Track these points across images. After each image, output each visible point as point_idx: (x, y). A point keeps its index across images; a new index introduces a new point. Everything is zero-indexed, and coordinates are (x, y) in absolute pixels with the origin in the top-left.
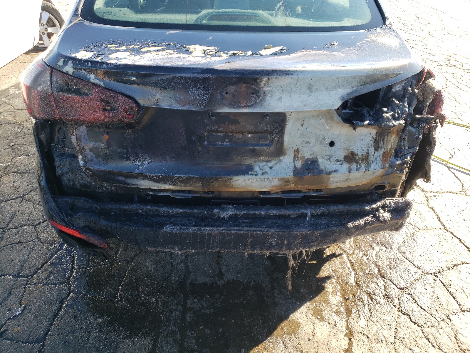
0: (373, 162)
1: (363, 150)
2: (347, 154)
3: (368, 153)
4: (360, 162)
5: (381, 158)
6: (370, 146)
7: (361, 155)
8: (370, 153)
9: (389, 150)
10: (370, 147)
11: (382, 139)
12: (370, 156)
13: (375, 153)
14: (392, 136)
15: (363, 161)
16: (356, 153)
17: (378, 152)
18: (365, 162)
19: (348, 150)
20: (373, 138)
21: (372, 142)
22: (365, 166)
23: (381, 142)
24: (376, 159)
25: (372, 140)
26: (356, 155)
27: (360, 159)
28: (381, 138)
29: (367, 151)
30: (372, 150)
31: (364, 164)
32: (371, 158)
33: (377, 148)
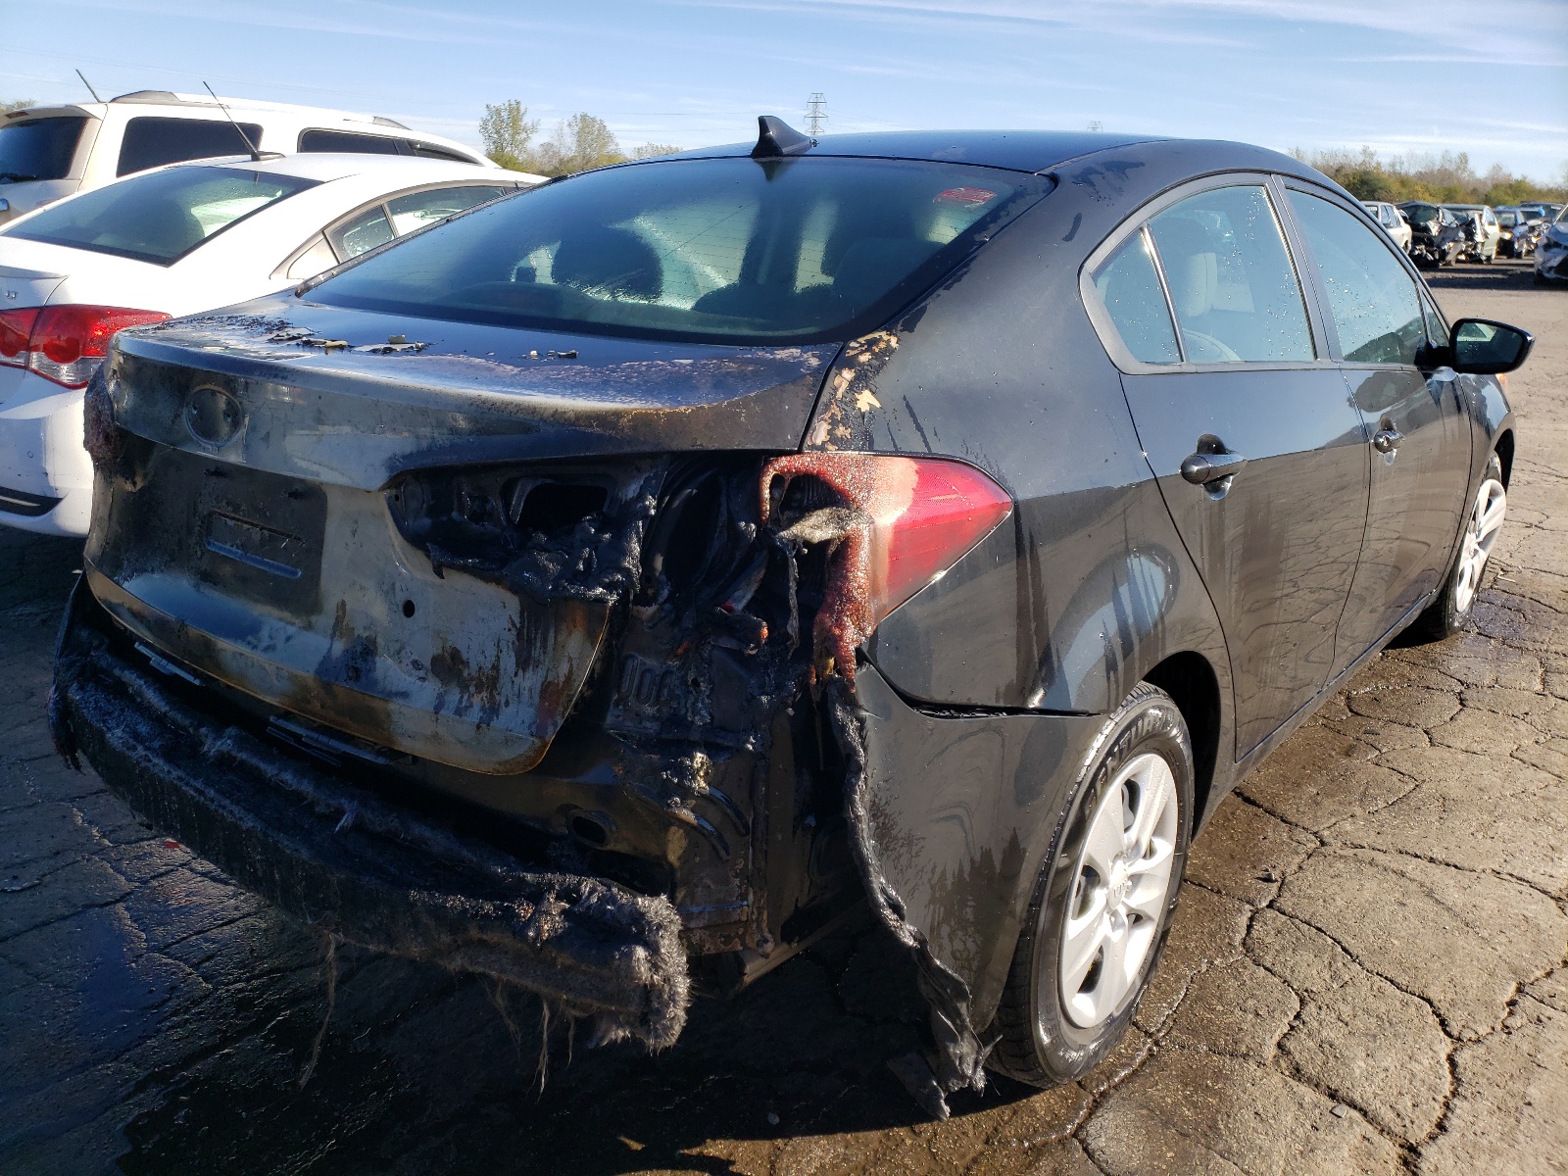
0: (507, 704)
1: (483, 652)
2: (440, 651)
3: (495, 667)
4: (472, 689)
5: (537, 699)
6: (503, 644)
7: (477, 668)
8: (502, 672)
9: (562, 679)
10: (505, 650)
11: (539, 635)
12: (501, 681)
13: (516, 675)
14: (570, 635)
15: (479, 688)
16: (465, 656)
17: (527, 676)
18: (484, 694)
19: (445, 640)
20: (514, 625)
21: (512, 636)
22: (483, 709)
23: (538, 644)
24: (519, 696)
25: (509, 630)
26: (463, 662)
27: (472, 679)
28: (536, 633)
29: (494, 659)
30: (509, 662)
31: (482, 699)
32: (506, 688)
33: (524, 662)
